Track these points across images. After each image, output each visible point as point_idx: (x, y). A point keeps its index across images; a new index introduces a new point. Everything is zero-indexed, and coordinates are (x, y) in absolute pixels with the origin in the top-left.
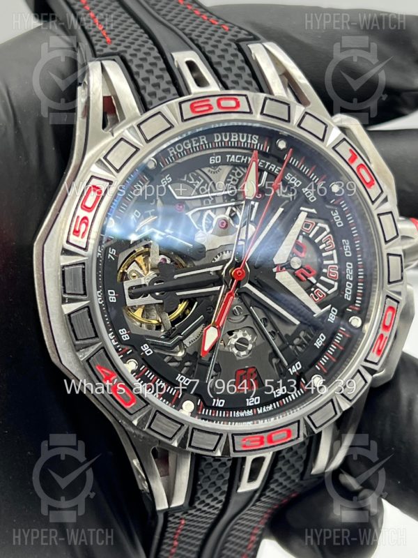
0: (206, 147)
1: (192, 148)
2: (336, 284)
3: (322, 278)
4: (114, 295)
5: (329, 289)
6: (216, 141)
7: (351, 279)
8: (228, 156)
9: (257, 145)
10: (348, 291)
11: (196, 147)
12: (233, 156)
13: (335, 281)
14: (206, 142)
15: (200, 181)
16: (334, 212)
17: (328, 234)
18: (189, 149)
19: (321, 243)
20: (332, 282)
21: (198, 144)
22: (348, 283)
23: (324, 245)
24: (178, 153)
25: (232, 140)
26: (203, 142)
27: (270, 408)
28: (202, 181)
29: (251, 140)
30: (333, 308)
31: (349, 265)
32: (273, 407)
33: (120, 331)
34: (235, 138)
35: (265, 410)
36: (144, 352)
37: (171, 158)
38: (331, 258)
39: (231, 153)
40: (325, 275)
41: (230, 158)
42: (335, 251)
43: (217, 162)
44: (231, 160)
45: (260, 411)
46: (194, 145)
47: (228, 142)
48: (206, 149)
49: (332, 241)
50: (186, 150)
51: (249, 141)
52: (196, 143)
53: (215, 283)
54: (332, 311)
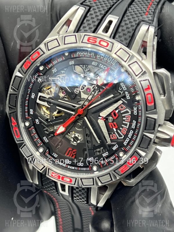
0: (92, 57)
1: (87, 55)
2: (123, 136)
3: (119, 131)
4: (34, 95)
5: (119, 137)
6: (98, 56)
7: (130, 138)
8: (101, 65)
9: (114, 65)
10: (126, 142)
11: (88, 55)
12: (103, 66)
13: (123, 135)
14: (93, 55)
15: (87, 69)
16: (135, 107)
17: (129, 115)
18: (86, 55)
19: (124, 117)
20: (122, 135)
21: (90, 54)
22: (128, 138)
23: (125, 119)
24: (80, 54)
25: (104, 59)
26: (92, 54)
27: (73, 168)
28: (88, 70)
29: (112, 63)
30: (117, 145)
31: (132, 132)
32: (75, 168)
33: (31, 110)
34: (106, 59)
35: (71, 168)
36: (36, 122)
37: (77, 55)
38: (126, 125)
39: (102, 64)
40: (120, 130)
41: (101, 66)
42: (129, 123)
43: (95, 65)
44: (101, 67)
45: (69, 167)
46: (88, 54)
47: (102, 59)
48: (92, 58)
49: (130, 119)
50: (84, 54)
51: (111, 63)
52: (89, 54)
53: (73, 110)
54: (116, 146)
